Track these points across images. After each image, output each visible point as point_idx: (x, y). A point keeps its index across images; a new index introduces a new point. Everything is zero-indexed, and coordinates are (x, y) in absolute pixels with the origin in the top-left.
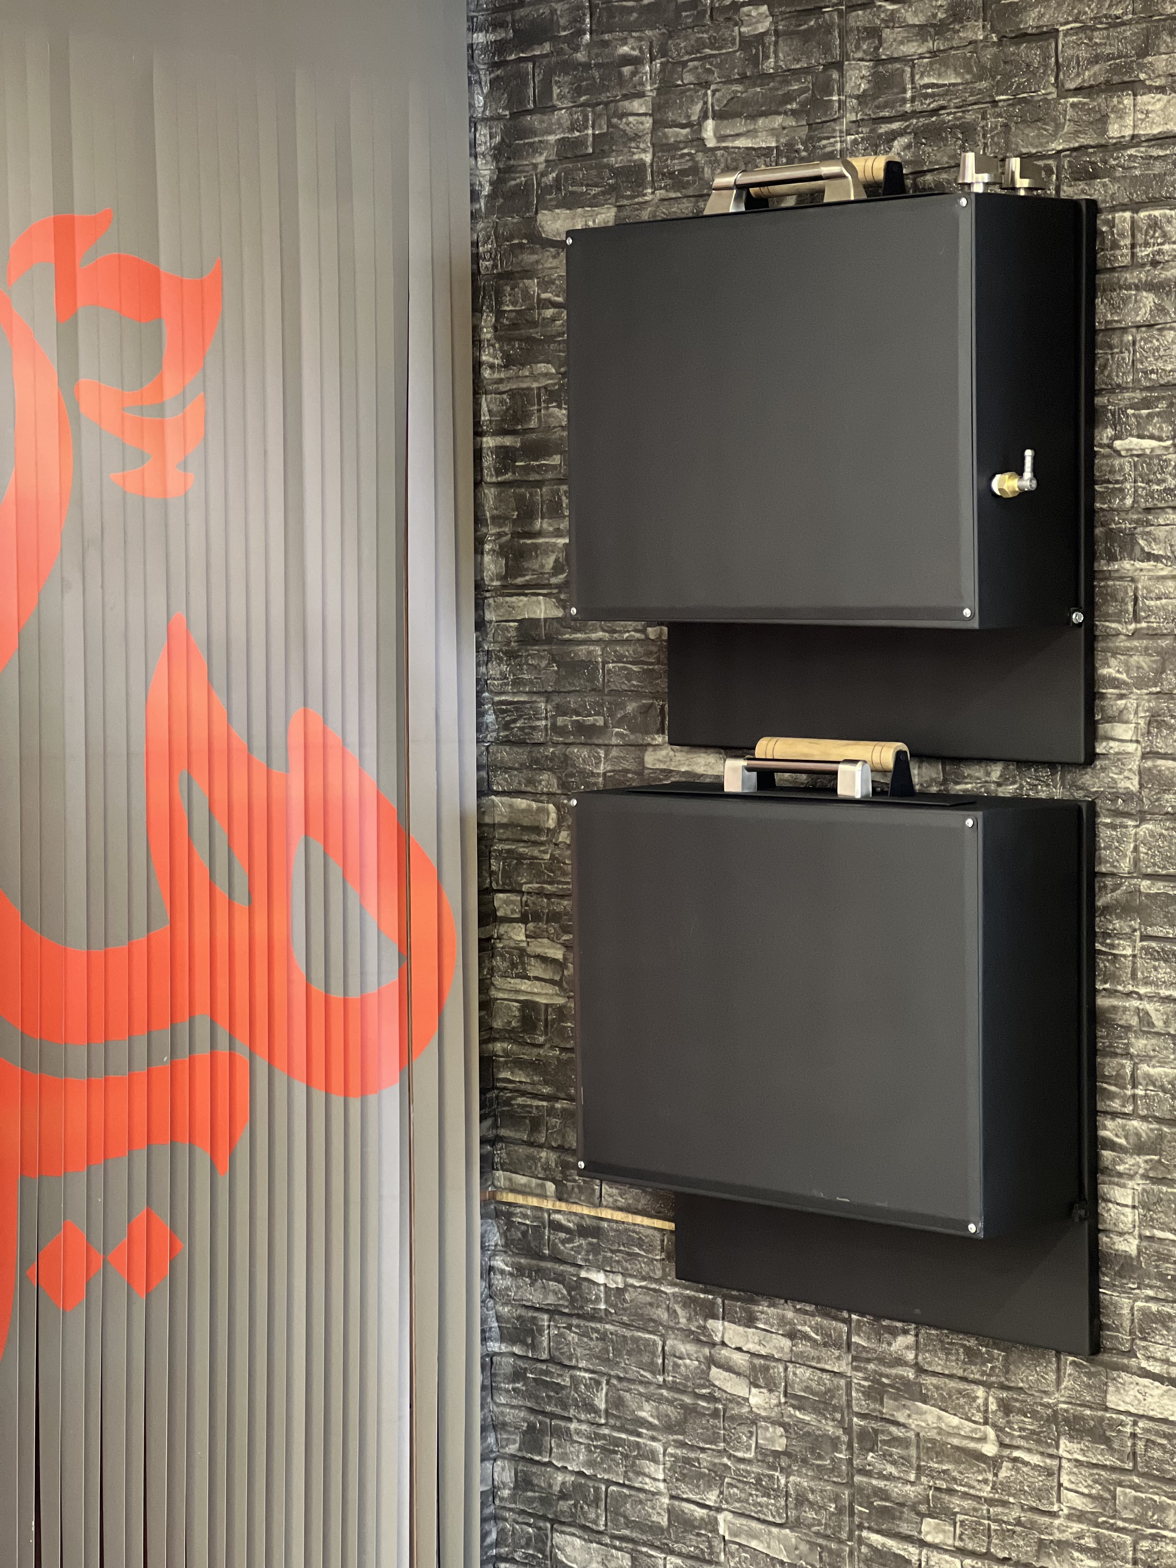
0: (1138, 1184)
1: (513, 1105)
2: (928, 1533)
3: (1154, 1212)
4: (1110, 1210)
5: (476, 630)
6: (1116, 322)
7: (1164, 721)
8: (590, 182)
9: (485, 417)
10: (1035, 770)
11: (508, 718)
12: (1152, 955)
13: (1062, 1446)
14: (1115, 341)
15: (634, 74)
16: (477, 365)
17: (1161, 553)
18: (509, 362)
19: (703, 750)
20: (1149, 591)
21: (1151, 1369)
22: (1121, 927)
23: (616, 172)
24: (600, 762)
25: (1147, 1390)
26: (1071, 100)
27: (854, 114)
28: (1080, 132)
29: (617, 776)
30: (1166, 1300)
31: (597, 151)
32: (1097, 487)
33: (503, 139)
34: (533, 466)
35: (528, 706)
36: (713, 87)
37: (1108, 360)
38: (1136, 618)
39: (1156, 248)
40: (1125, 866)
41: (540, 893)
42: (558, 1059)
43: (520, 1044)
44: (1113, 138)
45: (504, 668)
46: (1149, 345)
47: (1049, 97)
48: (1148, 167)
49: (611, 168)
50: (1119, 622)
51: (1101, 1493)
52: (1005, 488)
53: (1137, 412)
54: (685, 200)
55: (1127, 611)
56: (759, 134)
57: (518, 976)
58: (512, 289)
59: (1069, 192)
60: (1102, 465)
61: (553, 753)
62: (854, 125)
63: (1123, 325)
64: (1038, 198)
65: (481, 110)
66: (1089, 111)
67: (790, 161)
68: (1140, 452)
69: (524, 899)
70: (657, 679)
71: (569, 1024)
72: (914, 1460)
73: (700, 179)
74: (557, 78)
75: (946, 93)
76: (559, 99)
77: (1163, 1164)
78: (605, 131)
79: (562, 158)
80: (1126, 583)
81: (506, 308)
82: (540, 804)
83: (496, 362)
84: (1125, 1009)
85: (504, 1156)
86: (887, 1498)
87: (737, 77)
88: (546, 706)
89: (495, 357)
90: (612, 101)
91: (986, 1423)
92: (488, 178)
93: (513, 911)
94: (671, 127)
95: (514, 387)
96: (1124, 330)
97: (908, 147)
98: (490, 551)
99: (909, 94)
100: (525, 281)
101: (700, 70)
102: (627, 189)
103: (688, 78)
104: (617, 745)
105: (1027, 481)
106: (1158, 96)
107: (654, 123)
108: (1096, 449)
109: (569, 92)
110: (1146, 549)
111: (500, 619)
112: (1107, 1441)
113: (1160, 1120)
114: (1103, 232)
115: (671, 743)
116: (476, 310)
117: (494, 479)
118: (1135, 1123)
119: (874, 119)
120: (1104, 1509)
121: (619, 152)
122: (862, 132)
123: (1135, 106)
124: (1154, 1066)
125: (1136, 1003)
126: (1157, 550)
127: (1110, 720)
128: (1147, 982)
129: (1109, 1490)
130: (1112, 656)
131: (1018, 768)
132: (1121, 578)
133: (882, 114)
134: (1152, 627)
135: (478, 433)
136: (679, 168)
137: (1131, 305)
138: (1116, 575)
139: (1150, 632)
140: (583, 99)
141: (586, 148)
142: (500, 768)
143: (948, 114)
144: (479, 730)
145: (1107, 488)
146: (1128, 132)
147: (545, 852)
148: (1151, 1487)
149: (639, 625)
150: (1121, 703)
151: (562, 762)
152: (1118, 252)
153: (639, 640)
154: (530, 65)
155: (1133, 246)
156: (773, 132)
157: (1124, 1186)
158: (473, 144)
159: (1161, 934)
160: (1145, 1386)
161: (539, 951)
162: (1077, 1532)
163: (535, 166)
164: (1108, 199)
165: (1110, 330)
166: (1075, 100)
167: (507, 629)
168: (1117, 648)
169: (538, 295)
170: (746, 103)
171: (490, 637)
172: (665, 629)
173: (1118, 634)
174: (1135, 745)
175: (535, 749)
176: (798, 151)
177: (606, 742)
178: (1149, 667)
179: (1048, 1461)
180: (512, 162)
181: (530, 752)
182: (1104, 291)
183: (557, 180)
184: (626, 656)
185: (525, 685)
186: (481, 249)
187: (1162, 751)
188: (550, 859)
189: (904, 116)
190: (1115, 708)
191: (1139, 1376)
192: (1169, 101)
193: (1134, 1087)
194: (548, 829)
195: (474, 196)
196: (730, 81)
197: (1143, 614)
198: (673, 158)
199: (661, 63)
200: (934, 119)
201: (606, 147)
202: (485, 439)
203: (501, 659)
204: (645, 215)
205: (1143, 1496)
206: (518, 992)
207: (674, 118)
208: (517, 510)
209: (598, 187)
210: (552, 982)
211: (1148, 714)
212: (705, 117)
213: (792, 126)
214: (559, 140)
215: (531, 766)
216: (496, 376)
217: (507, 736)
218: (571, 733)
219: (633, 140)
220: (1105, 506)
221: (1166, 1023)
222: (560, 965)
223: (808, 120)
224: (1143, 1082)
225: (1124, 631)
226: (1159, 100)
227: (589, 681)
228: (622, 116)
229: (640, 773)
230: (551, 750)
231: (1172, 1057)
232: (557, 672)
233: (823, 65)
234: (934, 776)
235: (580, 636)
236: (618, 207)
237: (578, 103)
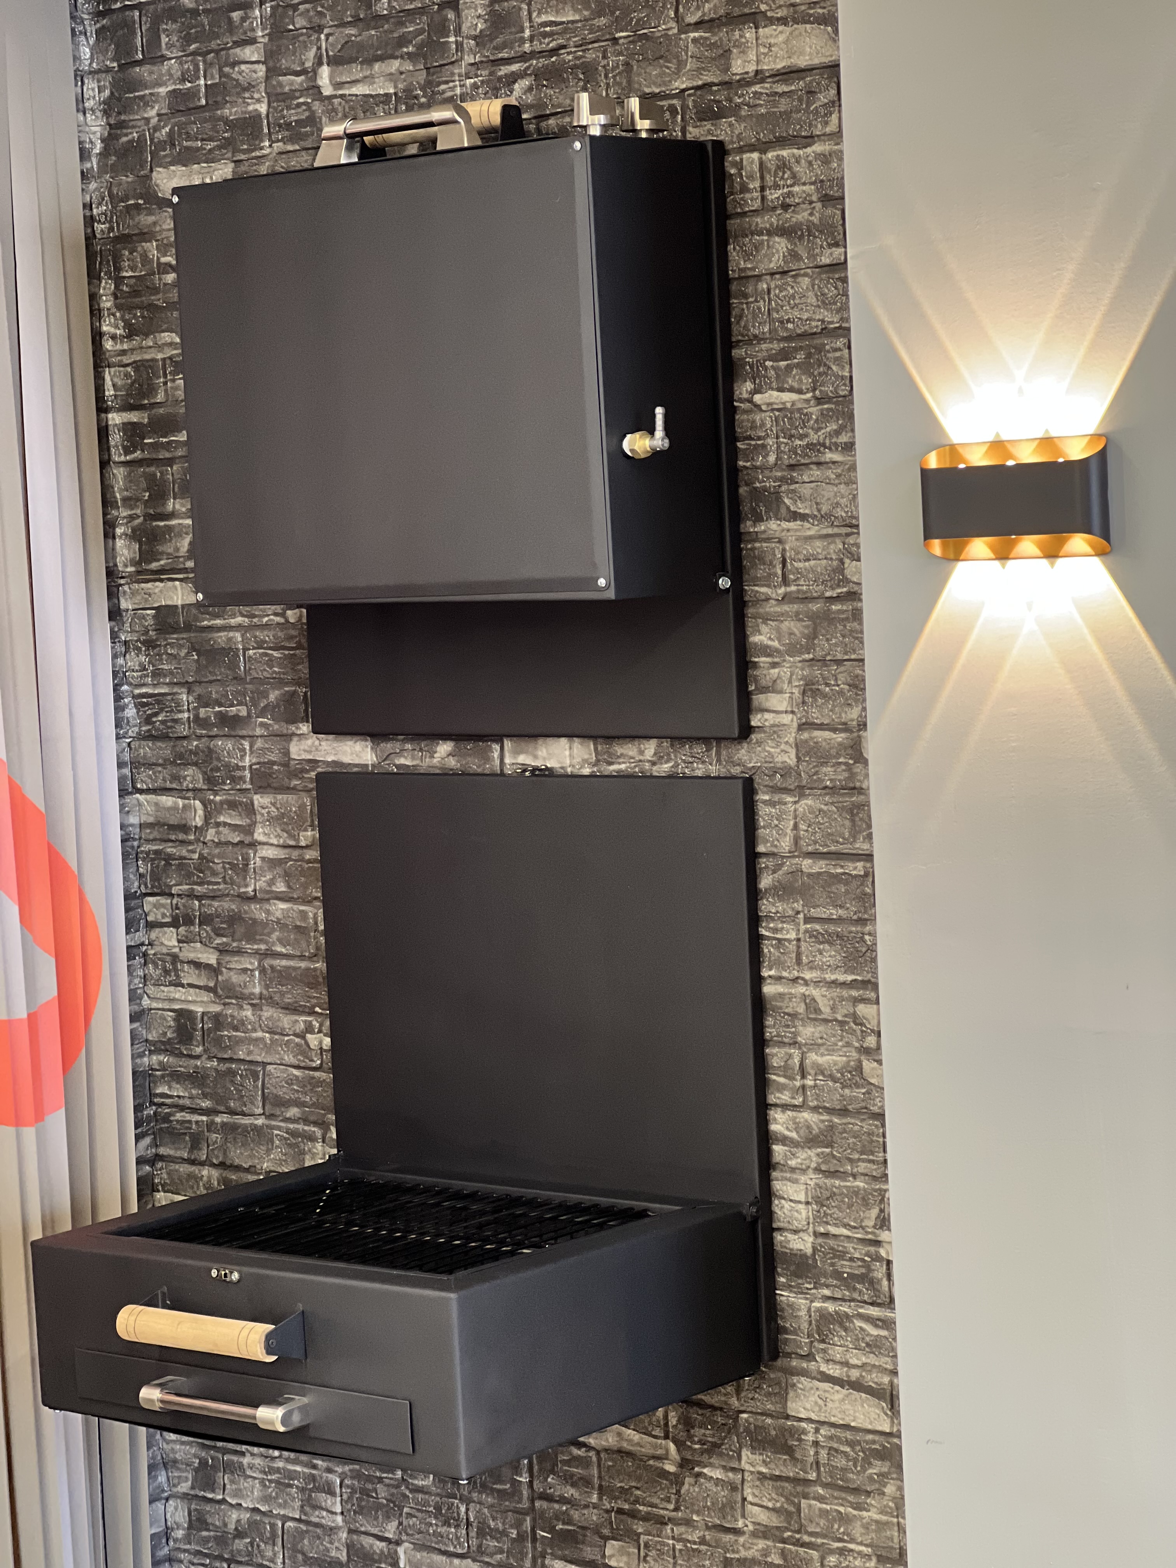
0: (811, 1179)
1: (171, 1121)
2: (611, 1557)
3: (828, 1207)
4: (782, 1207)
5: (110, 619)
6: (749, 269)
7: (818, 689)
8: (205, 136)
9: (109, 392)
10: (690, 748)
11: (149, 712)
12: (816, 937)
13: (744, 1458)
14: (750, 290)
15: (243, 19)
16: (97, 337)
17: (807, 511)
18: (132, 332)
19: (349, 737)
20: (798, 553)
21: (831, 1372)
22: (784, 910)
23: (231, 125)
24: (246, 753)
25: (827, 1395)
26: (692, 35)
27: (472, 56)
28: (703, 69)
29: (263, 769)
30: (843, 1300)
31: (210, 102)
32: (739, 444)
33: (112, 93)
34: (162, 443)
35: (169, 698)
36: (326, 31)
37: (743, 310)
38: (785, 582)
39: (785, 190)
40: (786, 844)
41: (191, 895)
42: (217, 1071)
43: (177, 1055)
44: (736, 74)
45: (143, 658)
46: (784, 294)
47: (670, 33)
48: (775, 104)
49: (227, 121)
50: (768, 586)
51: (786, 1506)
52: (636, 448)
53: (775, 364)
54: (303, 153)
55: (776, 575)
56: (377, 80)
57: (171, 984)
58: (131, 253)
59: (694, 133)
60: (743, 421)
61: (197, 746)
62: (473, 69)
63: (757, 272)
64: (664, 139)
65: (87, 63)
66: (713, 46)
67: (410, 109)
68: (781, 406)
69: (174, 902)
70: (298, 664)
71: (226, 1033)
72: (596, 1481)
74: (165, 27)
75: (565, 31)
76: (168, 49)
77: (834, 1157)
78: (217, 81)
79: (175, 111)
80: (773, 545)
81: (125, 274)
82: (187, 801)
83: (118, 332)
84: (791, 996)
85: (165, 1176)
86: (569, 1522)
87: (349, 19)
88: (188, 697)
89: (117, 327)
90: (223, 49)
91: (666, 1437)
92: (98, 135)
93: (164, 915)
94: (285, 75)
95: (138, 359)
96: (759, 277)
97: (530, 89)
98: (122, 534)
99: (527, 33)
100: (144, 244)
101: (312, 13)
102: (243, 143)
104: (261, 736)
105: (659, 440)
106: (781, 28)
107: (267, 72)
108: (735, 404)
109: (178, 41)
110: (792, 508)
111: (136, 607)
112: (789, 1451)
113: (830, 1111)
114: (731, 175)
115: (315, 731)
116: (93, 276)
117: (123, 458)
118: (806, 1115)
119: (493, 61)
120: (790, 1524)
121: (233, 103)
122: (481, 76)
123: (757, 39)
124: (822, 1055)
125: (802, 989)
126: (802, 508)
127: (765, 690)
128: (812, 967)
129: (793, 1503)
130: (763, 623)
131: (672, 746)
132: (768, 540)
133: (500, 55)
134: (802, 590)
135: (102, 408)
136: (296, 118)
137: (763, 252)
138: (763, 536)
139: (800, 596)
140: (193, 47)
141: (199, 100)
142: (144, 765)
143: (568, 53)
144: (118, 725)
145: (750, 445)
146: (752, 68)
147: (193, 852)
148: (836, 1498)
149: (278, 608)
150: (775, 672)
151: (207, 756)
152: (748, 196)
153: (278, 624)
154: (137, 13)
155: (763, 189)
156: (390, 77)
157: (796, 1181)
158: (81, 100)
159: (823, 916)
160: (825, 1391)
161: (192, 956)
162: (763, 1549)
163: (147, 120)
164: (735, 139)
165: (744, 279)
166: (696, 35)
167: (144, 617)
168: (767, 613)
169: (158, 258)
170: (361, 47)
171: (127, 627)
172: (304, 611)
173: (768, 599)
174: (791, 716)
175: (179, 743)
176: (416, 97)
177: (250, 733)
178: (800, 633)
179: (730, 1475)
180: (123, 117)
181: (174, 746)
182: (736, 237)
183: (171, 134)
184: (266, 642)
185: (165, 676)
186: (95, 211)
187: (817, 721)
188: (199, 858)
189: (523, 57)
190: (768, 677)
191: (819, 1380)
192: (791, 33)
193: (803, 1077)
194: (196, 827)
195: (84, 154)
196: (343, 25)
197: (792, 577)
198: (289, 108)
199: (271, 7)
200: (553, 59)
201: (219, 99)
202: (110, 416)
203: (139, 649)
204: (263, 170)
205: (828, 1507)
206: (173, 1000)
207: (288, 66)
208: (148, 489)
209: (213, 141)
210: (206, 988)
211: (801, 683)
212: (320, 63)
213: (409, 71)
214: (170, 92)
215: (175, 761)
216: (119, 347)
217: (149, 731)
218: (214, 725)
219: (246, 89)
220: (748, 464)
221: (833, 1009)
222: (214, 971)
223: (425, 64)
224: (812, 1072)
225: (774, 596)
226: (781, 32)
227: (229, 669)
228: (234, 64)
229: (286, 765)
230: (195, 743)
231: (840, 1044)
232: (197, 661)
233: (438, 4)
234: (586, 757)
235: (218, 622)
236: (235, 162)
237: (188, 52)
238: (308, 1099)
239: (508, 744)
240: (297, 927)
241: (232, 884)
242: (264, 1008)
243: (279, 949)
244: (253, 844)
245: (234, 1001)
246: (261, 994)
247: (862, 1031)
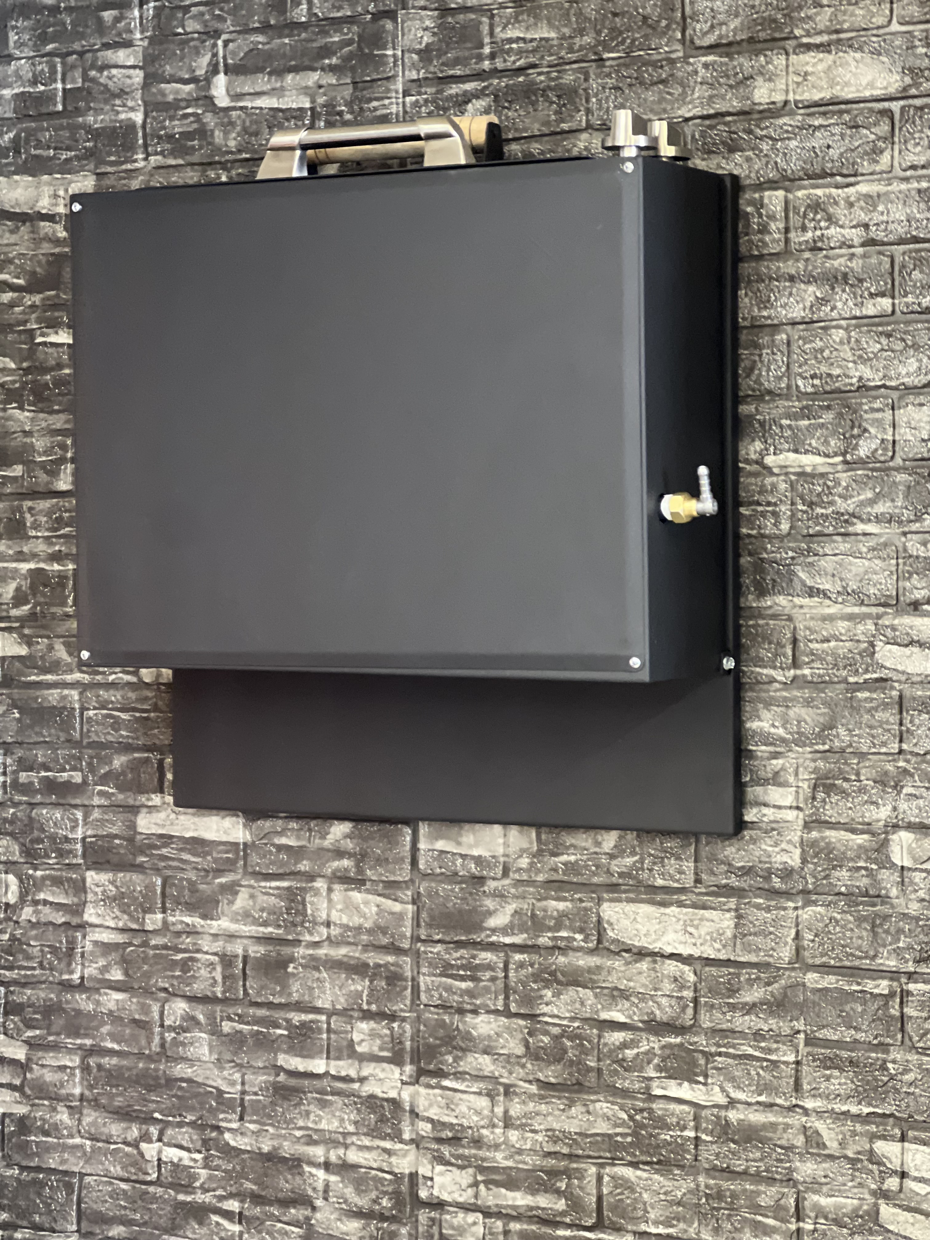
6: (766, 317)
7: (833, 784)
8: (59, 145)
10: (662, 841)
12: (821, 1061)
14: (764, 340)
15: (117, 20)
17: (829, 587)
19: (215, 812)
20: (813, 632)
22: (779, 1028)
23: (96, 134)
24: (78, 826)
26: (704, 59)
27: (414, 72)
28: (715, 96)
29: (100, 843)
31: (70, 108)
32: (743, 510)
36: (224, 37)
37: (755, 361)
38: (795, 664)
39: (818, 232)
40: (783, 954)
42: (18, 1180)
44: (760, 104)
46: (809, 346)
47: (675, 56)
49: (89, 129)
50: (774, 667)
52: (680, 511)
53: (793, 423)
54: (188, 168)
55: (784, 655)
56: (287, 93)
60: (750, 484)
61: (13, 814)
62: (414, 85)
63: (774, 321)
66: (728, 73)
67: (330, 125)
68: (798, 470)
70: (152, 728)
71: (33, 1138)
73: (210, 144)
74: (14, 23)
75: (537, 49)
76: (17, 47)
78: (80, 85)
79: (22, 116)
80: (782, 622)
84: (787, 1126)
87: (257, 25)
88: (4, 759)
90: (88, 51)
94: (168, 82)
96: (776, 327)
97: (486, 111)
99: (487, 50)
101: (207, 17)
102: (110, 154)
103: (192, 26)
104: (98, 806)
105: (705, 502)
106: (820, 56)
107: (145, 78)
108: (741, 465)
109: (30, 40)
110: (809, 583)
114: (748, 213)
115: (177, 804)
119: (440, 78)
121: (98, 111)
122: (426, 93)
123: (788, 67)
124: (826, 1196)
125: (801, 1120)
126: (826, 585)
127: (764, 782)
128: (814, 1095)
130: (764, 708)
131: (637, 838)
132: (775, 617)
133: (451, 72)
134: (816, 673)
136: (181, 130)
137: (784, 299)
138: (770, 612)
139: (814, 680)
140: (50, 47)
141: (55, 105)
143: (540, 74)
145: (757, 511)
146: (779, 98)
150: (777, 763)
151: (25, 825)
152: (767, 237)
153: (129, 684)
155: (787, 230)
156: (305, 90)
159: (833, 1038)
164: (753, 175)
165: (757, 327)
166: (709, 59)
168: (772, 698)
170: (269, 56)
172: (172, 672)
173: (772, 680)
174: (796, 812)
176: (340, 114)
177: (86, 803)
178: (814, 721)
182: (749, 282)
183: (16, 141)
184: (112, 702)
187: (833, 820)
188: (9, 940)
189: (479, 76)
190: (768, 769)
192: (834, 62)
193: (800, 1219)
194: (7, 904)
196: (248, 31)
197: (805, 658)
198: (172, 118)
199: (155, 8)
200: (521, 79)
201: (82, 104)
204: (135, 184)
207: (173, 72)
209: (71, 151)
210: (10, 1087)
211: (813, 776)
212: (214, 70)
213: (331, 85)
214: (17, 95)
218: (38, 791)
219: (118, 96)
220: (754, 532)
221: (842, 1144)
222: (22, 1067)
223: (353, 78)
224: (813, 1215)
225: (779, 678)
226: (821, 60)
227: (62, 730)
228: (101, 69)
229: (131, 840)
230: (12, 811)
231: (850, 1184)
232: (19, 720)
233: (372, 14)
234: (525, 845)
235: (49, 677)
236: (97, 174)
237: (43, 52)
238: (138, 1217)
239: (424, 829)
240: (134, 1021)
241: (51, 969)
242: (85, 1111)
243: (110, 1045)
244: (82, 926)
245: (46, 1102)
246: (82, 1095)
247: (881, 1172)
